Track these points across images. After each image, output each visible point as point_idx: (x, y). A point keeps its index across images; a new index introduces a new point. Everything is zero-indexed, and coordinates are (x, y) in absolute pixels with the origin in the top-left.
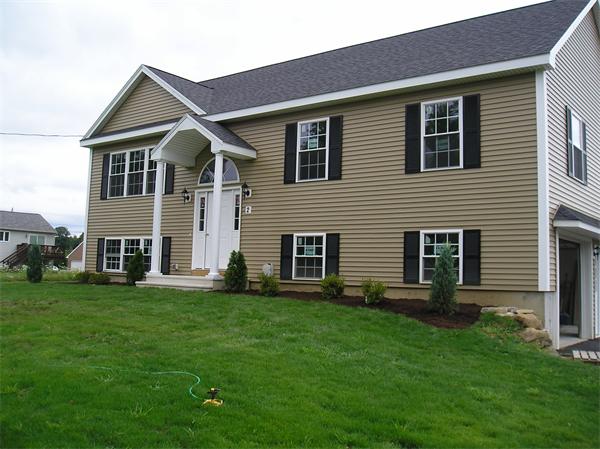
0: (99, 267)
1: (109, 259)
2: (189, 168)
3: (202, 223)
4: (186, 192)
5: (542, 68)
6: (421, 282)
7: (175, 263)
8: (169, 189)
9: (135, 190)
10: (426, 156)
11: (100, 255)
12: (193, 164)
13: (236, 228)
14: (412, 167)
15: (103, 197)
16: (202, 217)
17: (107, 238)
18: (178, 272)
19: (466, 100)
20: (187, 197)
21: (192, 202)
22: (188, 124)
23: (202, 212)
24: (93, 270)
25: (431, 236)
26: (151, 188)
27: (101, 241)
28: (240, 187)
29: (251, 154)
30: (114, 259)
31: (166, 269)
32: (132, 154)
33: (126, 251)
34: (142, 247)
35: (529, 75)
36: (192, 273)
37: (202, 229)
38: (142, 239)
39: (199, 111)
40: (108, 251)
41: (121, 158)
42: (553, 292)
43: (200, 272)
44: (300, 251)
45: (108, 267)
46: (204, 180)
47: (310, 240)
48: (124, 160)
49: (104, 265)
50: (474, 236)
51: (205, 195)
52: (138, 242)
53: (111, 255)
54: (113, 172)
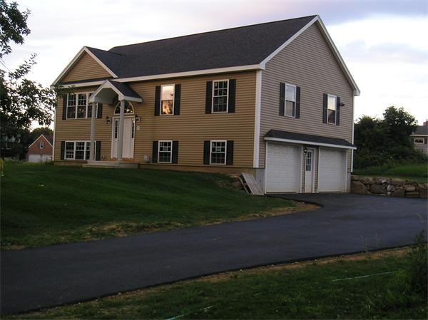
0: (62, 158)
1: (67, 153)
2: (110, 105)
3: (116, 135)
4: (108, 118)
5: (259, 70)
6: (210, 163)
7: (102, 155)
8: (100, 116)
9: (81, 115)
10: (214, 106)
11: (62, 151)
12: (111, 103)
13: (133, 137)
14: (208, 111)
15: (64, 119)
16: (116, 131)
17: (66, 141)
18: (105, 159)
19: (230, 81)
20: (108, 120)
21: (111, 123)
22: (108, 85)
23: (116, 128)
24: (59, 159)
25: (215, 143)
26: (90, 116)
27: (63, 143)
28: (134, 116)
29: (140, 100)
30: (70, 153)
31: (98, 158)
32: (79, 95)
33: (77, 148)
34: (85, 146)
36: (111, 160)
37: (116, 137)
38: (85, 142)
39: (115, 76)
40: (67, 148)
41: (74, 97)
42: (262, 168)
43: (115, 159)
44: (161, 149)
45: (67, 157)
46: (118, 111)
47: (165, 144)
48: (75, 99)
49: (65, 156)
50: (231, 144)
51: (118, 120)
52: (83, 143)
53: (69, 151)
54: (69, 104)
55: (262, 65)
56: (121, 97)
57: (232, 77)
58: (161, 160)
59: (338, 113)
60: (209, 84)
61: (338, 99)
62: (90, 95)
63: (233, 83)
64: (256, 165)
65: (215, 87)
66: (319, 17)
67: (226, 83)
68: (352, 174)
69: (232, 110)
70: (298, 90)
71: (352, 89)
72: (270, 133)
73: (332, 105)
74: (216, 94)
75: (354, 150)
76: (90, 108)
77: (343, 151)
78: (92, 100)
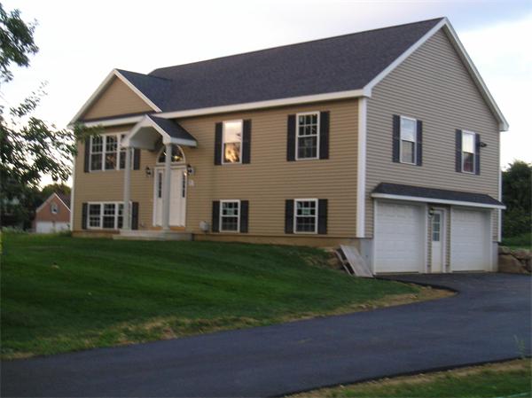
0: (84, 226)
1: (91, 219)
2: (151, 151)
3: (160, 193)
4: (148, 169)
5: (362, 97)
6: (295, 232)
7: (141, 221)
8: (137, 166)
9: (110, 165)
10: (299, 150)
11: (84, 216)
12: (152, 148)
13: (184, 196)
14: (290, 157)
15: (86, 170)
16: (160, 187)
17: (90, 203)
18: (144, 228)
19: (322, 114)
20: (149, 172)
21: (153, 176)
22: (147, 122)
23: (160, 183)
24: (79, 228)
25: (300, 203)
26: (122, 166)
27: (85, 205)
28: (185, 166)
29: (192, 143)
30: (96, 219)
31: (135, 226)
32: (108, 138)
33: (105, 213)
34: (117, 210)
35: (355, 100)
36: (153, 228)
37: (160, 196)
38: (117, 204)
39: (156, 109)
40: (91, 213)
41: (99, 140)
42: (369, 238)
43: (159, 228)
44: (225, 212)
45: (91, 225)
46: (162, 159)
47: (230, 205)
48: (102, 142)
49: (88, 224)
50: (323, 203)
51: (162, 172)
52: (114, 206)
53: (93, 216)
54: (93, 151)
55: (367, 91)
56: (167, 139)
57: (325, 109)
58: (224, 228)
59: (478, 157)
60: (292, 120)
61: (477, 137)
62: (123, 136)
63: (325, 116)
64: (361, 233)
65: (301, 123)
66: (447, 20)
67: (315, 117)
68: (499, 244)
69: (325, 155)
70: (420, 125)
71: (497, 122)
72: (381, 188)
73: (468, 145)
74: (301, 133)
75: (503, 210)
76: (123, 156)
77: (486, 212)
78: (125, 143)
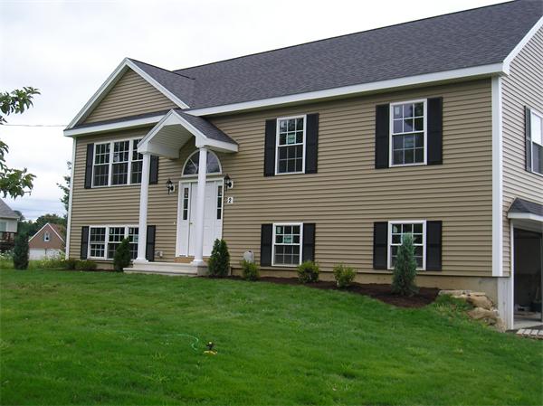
0: (83, 255)
1: (93, 246)
2: (174, 160)
3: (185, 213)
4: (170, 182)
5: (497, 75)
6: (388, 266)
7: (159, 251)
8: (153, 179)
9: (119, 179)
10: (394, 153)
11: (84, 243)
13: (219, 217)
14: (380, 163)
15: (87, 187)
16: (186, 206)
17: (91, 226)
18: (162, 259)
19: (430, 102)
20: (171, 187)
21: (176, 192)
22: (173, 119)
23: (186, 202)
24: (77, 258)
25: (398, 227)
26: (137, 178)
27: (85, 229)
28: (223, 179)
29: (233, 148)
30: (98, 246)
31: (151, 256)
32: (116, 145)
33: (111, 239)
34: (126, 235)
36: (176, 260)
37: (185, 218)
38: (127, 227)
39: (183, 106)
40: (92, 239)
41: (105, 148)
42: (507, 278)
44: (279, 239)
45: (92, 254)
46: (191, 169)
47: (288, 229)
48: (108, 151)
50: (435, 227)
51: (189, 186)
52: (123, 229)
53: (95, 243)
54: (97, 162)
55: (505, 66)
56: (202, 140)
57: (435, 95)
58: (278, 260)
63: (436, 106)
64: (498, 270)
67: (420, 107)
69: (436, 159)
76: (137, 167)
